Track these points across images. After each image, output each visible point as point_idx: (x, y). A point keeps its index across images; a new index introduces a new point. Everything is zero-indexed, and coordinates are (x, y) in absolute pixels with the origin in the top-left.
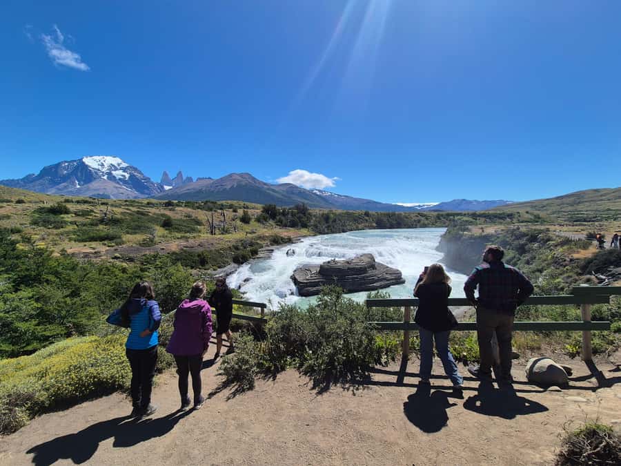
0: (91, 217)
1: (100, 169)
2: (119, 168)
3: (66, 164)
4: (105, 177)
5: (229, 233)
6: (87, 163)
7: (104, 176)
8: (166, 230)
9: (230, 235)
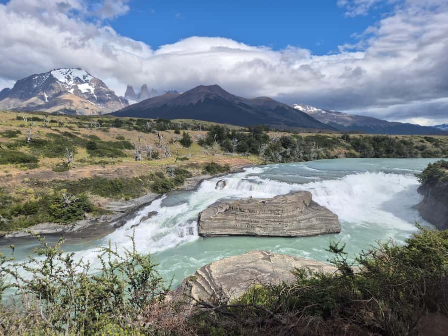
0: (16, 138)
1: (67, 82)
2: (84, 81)
3: (36, 77)
4: (72, 91)
5: (157, 159)
6: (55, 76)
7: (70, 89)
8: (89, 153)
9: (158, 160)
